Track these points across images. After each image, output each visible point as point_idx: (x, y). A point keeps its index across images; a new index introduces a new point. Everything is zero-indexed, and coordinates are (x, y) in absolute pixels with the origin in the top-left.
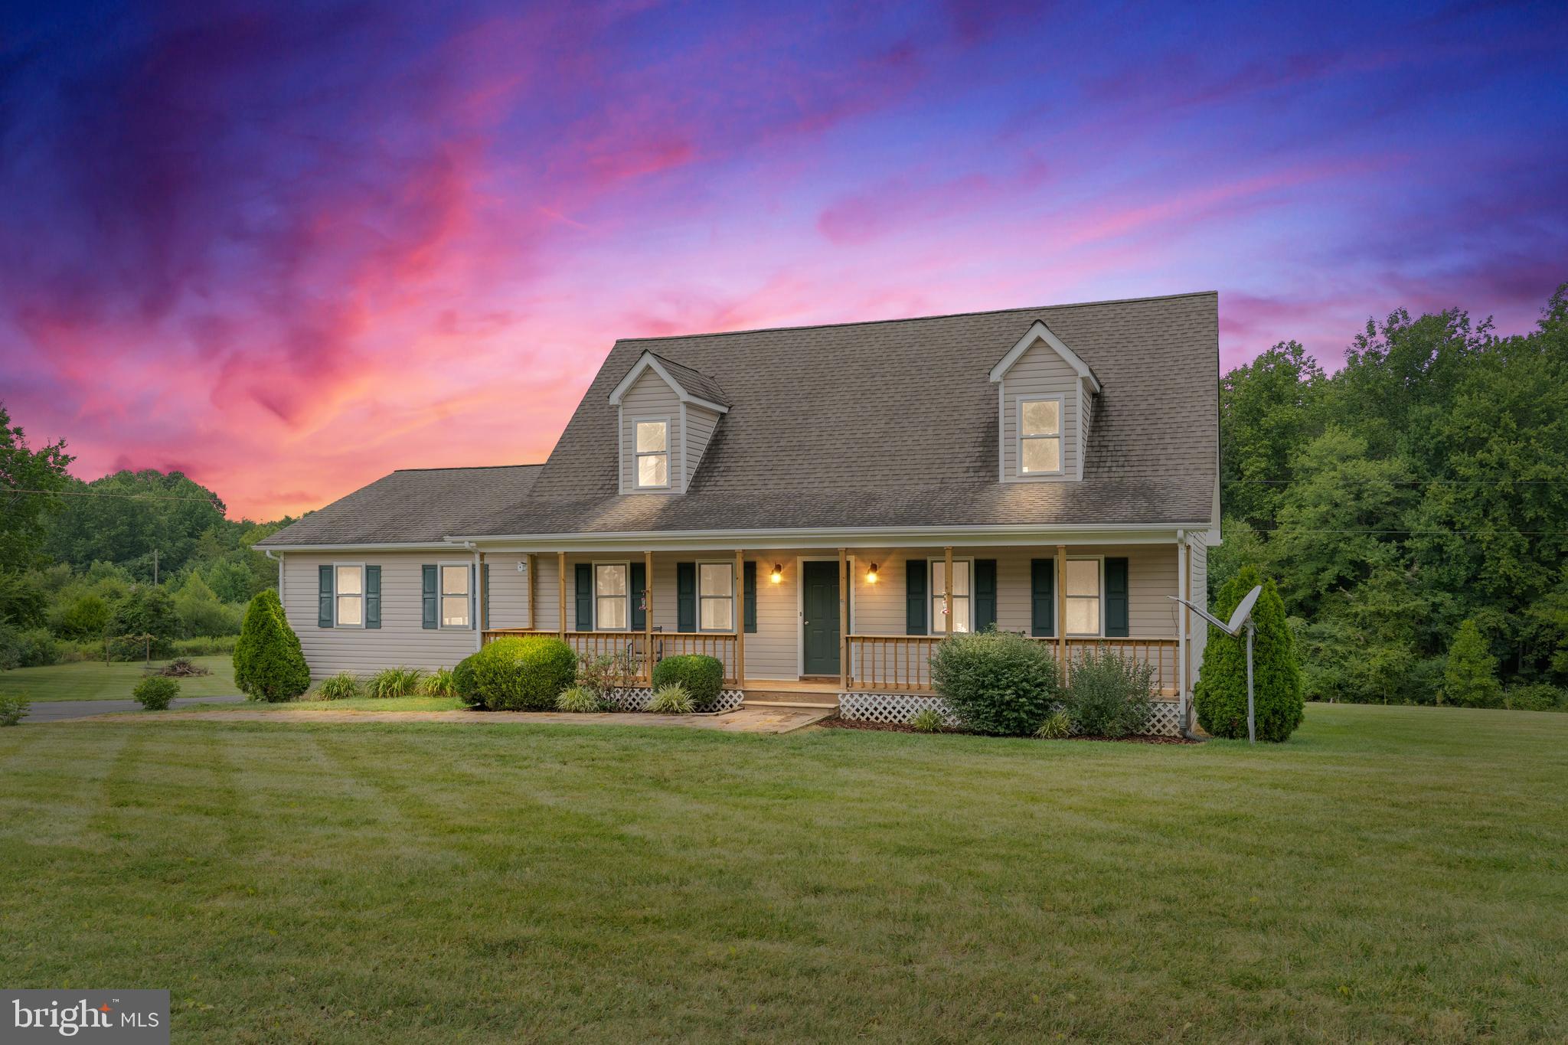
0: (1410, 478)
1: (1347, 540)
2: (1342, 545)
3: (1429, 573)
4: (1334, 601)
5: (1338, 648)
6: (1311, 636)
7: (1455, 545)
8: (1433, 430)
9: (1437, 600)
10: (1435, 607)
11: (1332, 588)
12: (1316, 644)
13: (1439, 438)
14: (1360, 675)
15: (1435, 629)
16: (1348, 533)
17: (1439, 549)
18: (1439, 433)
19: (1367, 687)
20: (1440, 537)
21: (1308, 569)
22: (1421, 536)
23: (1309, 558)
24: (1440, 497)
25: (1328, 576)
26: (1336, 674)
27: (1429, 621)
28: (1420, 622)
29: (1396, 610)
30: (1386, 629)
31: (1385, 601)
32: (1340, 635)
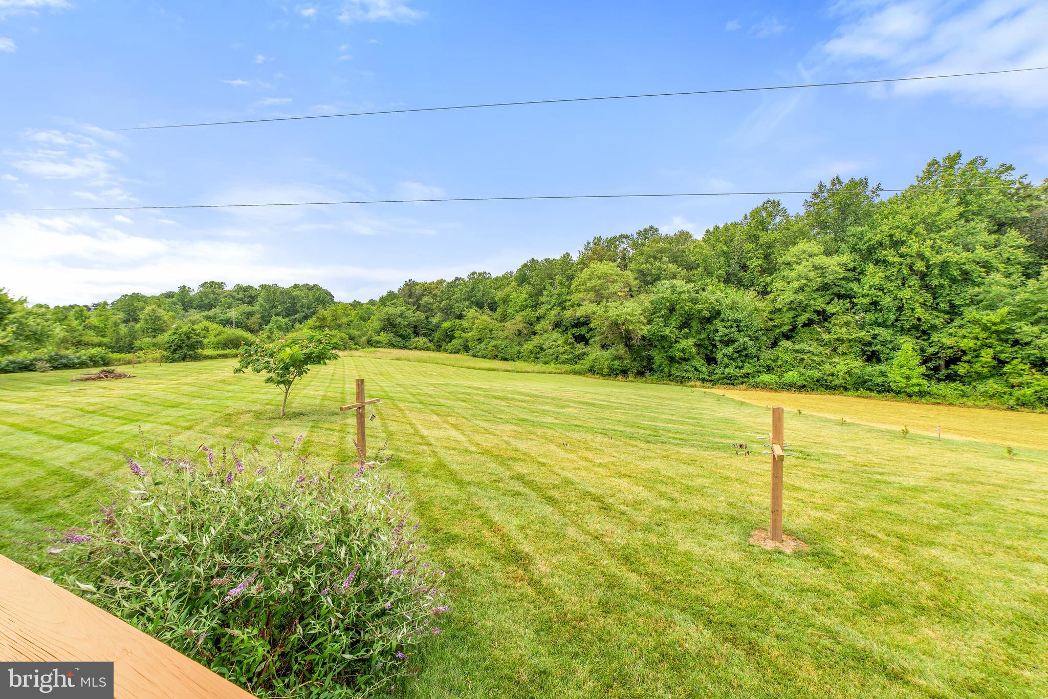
0: (852, 265)
1: (814, 299)
2: (812, 302)
3: (870, 317)
4: (804, 332)
5: (815, 358)
6: (797, 351)
7: (887, 301)
8: (865, 239)
9: (877, 332)
10: (874, 337)
11: (805, 325)
12: (800, 356)
13: (872, 243)
14: (833, 375)
15: (873, 348)
16: (815, 296)
17: (875, 303)
18: (870, 240)
19: (836, 382)
20: (877, 297)
21: (791, 314)
22: (863, 296)
23: (791, 309)
24: (874, 275)
25: (804, 317)
26: (816, 374)
27: (870, 344)
28: (865, 344)
29: (851, 337)
30: (843, 348)
31: (843, 332)
32: (815, 351)
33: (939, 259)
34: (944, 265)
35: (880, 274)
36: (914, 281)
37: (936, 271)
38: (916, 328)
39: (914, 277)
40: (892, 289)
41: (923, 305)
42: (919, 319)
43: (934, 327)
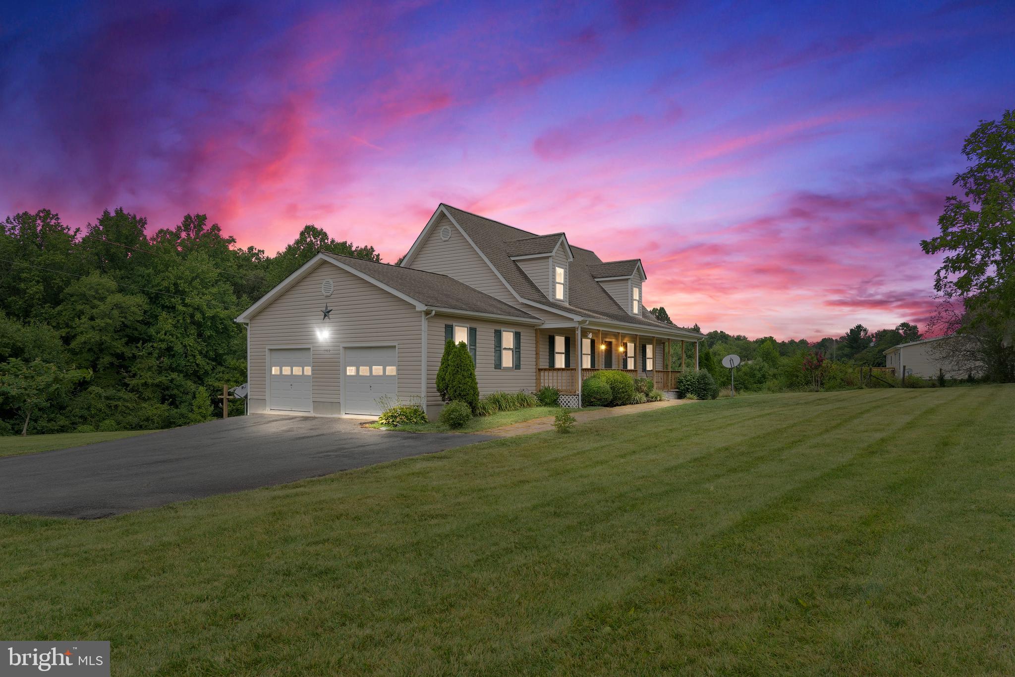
1: (115, 340)
2: (113, 343)
3: (166, 361)
5: (128, 405)
6: (107, 398)
7: (178, 348)
8: (153, 283)
9: (172, 377)
10: (172, 381)
12: (114, 403)
13: (159, 287)
16: (115, 337)
17: (169, 349)
18: (157, 284)
20: (171, 342)
22: (162, 341)
24: (166, 322)
27: (167, 388)
28: (163, 389)
29: (155, 382)
30: (147, 393)
31: (148, 377)
32: (125, 397)
33: (210, 313)
34: (213, 318)
35: (170, 321)
36: (193, 330)
37: (209, 323)
38: (195, 373)
39: (194, 327)
40: (179, 335)
41: (201, 353)
42: (198, 365)
43: (206, 373)
